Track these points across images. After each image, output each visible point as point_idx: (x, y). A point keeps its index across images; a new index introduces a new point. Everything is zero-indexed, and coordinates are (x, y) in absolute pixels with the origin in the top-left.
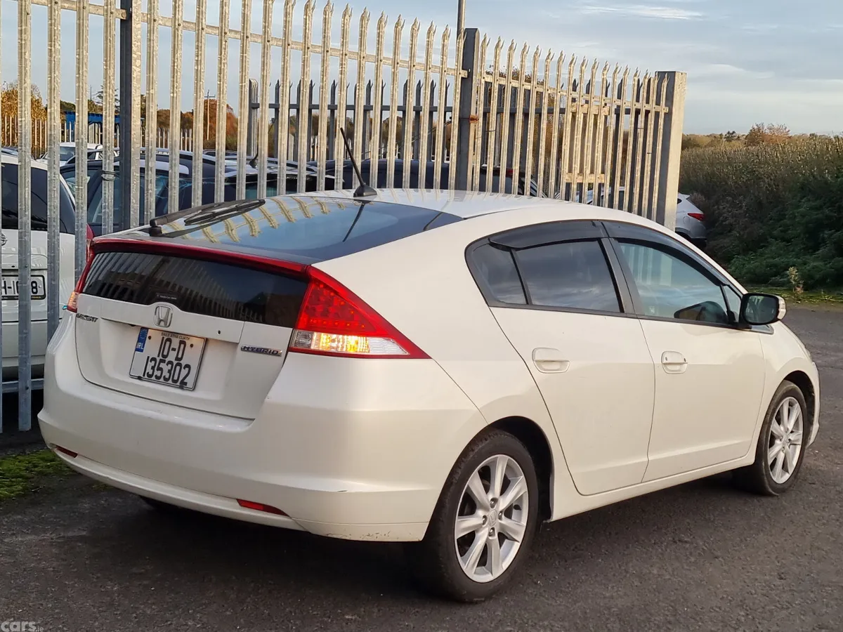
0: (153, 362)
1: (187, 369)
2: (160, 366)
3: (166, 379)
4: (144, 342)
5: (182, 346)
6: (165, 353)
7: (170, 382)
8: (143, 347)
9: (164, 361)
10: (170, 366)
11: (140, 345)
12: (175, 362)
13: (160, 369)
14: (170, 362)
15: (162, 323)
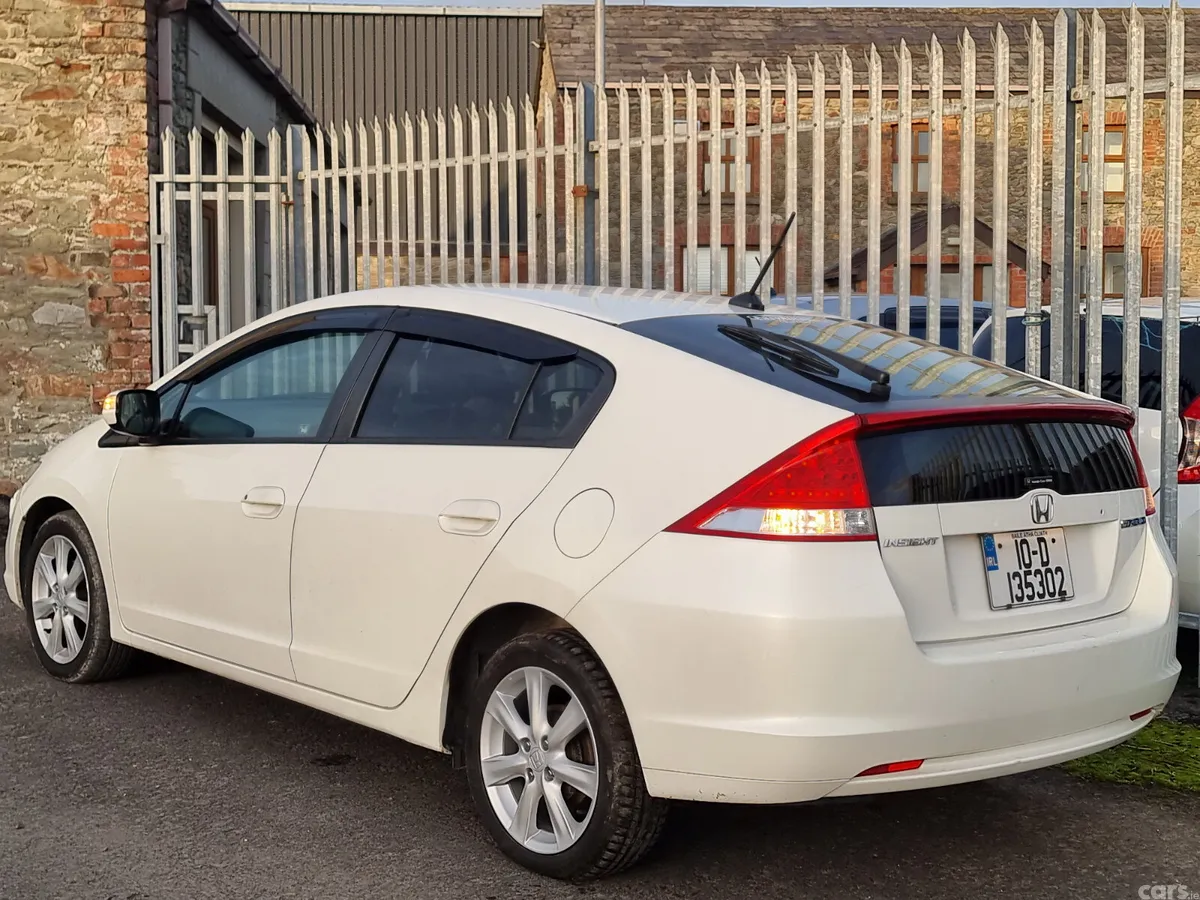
0: (1017, 579)
2: (1028, 581)
3: (1041, 596)
4: (993, 554)
5: (1043, 544)
6: (1027, 562)
7: (1047, 597)
8: (996, 562)
9: (1029, 573)
10: (1039, 576)
11: (990, 561)
12: (1043, 569)
13: (1029, 585)
14: (1038, 572)
15: (1043, 519)
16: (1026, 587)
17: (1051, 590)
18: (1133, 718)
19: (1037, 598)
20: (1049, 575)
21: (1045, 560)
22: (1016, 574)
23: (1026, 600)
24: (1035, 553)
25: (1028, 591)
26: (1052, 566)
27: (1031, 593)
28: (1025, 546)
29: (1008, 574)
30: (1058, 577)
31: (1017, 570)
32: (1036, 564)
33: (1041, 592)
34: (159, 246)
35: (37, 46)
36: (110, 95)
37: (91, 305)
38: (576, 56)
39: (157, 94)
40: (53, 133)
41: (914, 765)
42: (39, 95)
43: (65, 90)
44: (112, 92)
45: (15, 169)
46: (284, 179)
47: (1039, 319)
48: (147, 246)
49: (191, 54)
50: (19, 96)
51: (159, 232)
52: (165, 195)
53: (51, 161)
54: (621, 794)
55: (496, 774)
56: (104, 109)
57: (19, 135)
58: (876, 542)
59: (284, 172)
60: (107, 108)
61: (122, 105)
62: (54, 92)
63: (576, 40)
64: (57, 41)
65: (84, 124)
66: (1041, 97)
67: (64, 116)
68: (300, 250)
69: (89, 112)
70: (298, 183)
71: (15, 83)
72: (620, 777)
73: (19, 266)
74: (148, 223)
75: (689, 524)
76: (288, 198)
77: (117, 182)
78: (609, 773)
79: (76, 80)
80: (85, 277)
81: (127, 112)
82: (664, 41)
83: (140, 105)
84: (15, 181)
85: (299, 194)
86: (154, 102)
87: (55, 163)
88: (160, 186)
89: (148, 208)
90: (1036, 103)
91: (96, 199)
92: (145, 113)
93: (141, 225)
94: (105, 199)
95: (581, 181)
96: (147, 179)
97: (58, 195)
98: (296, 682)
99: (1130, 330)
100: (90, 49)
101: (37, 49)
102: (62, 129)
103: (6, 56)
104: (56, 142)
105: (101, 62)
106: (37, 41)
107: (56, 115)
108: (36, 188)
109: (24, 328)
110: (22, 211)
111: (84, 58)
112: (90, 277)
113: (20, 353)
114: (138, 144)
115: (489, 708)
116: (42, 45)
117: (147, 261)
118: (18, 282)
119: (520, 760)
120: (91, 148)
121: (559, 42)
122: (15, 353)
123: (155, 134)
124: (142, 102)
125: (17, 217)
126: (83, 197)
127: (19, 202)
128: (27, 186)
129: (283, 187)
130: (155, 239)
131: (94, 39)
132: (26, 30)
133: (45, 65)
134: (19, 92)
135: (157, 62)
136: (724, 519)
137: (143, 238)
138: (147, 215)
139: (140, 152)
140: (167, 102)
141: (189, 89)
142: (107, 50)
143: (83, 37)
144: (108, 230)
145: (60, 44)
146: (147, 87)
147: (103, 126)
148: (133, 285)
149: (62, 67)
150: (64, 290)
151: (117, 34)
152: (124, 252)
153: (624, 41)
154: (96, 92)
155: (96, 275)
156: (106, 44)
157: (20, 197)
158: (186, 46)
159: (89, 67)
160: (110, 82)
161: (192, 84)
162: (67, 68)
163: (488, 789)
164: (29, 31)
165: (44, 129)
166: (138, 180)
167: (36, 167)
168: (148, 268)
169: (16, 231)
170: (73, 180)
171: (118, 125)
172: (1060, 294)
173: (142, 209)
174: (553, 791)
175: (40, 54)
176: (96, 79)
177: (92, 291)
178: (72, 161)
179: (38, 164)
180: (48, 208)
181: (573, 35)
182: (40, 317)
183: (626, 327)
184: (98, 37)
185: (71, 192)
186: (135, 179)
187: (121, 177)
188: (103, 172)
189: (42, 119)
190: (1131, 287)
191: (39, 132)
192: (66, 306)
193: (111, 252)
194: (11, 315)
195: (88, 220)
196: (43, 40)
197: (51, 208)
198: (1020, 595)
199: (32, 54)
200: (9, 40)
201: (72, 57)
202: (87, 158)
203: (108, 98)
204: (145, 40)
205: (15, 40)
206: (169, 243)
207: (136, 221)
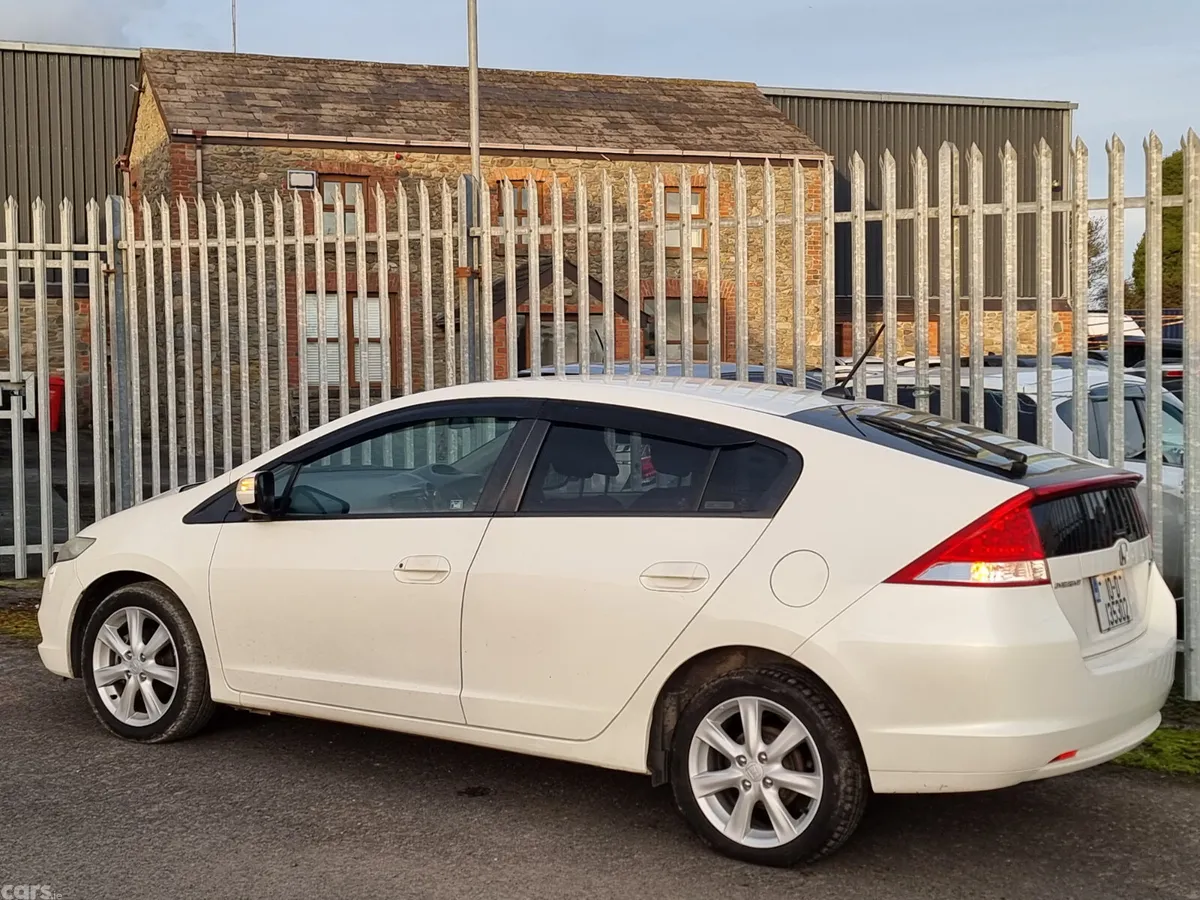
0: (1109, 608)
1: (1125, 602)
2: (1114, 609)
4: (1097, 591)
5: (1116, 581)
6: (1112, 594)
7: (1122, 620)
8: (1099, 596)
9: (1114, 603)
10: (1117, 605)
11: (1096, 596)
12: (1118, 600)
15: (1123, 562)
16: (1114, 614)
17: (1123, 615)
19: (1119, 622)
20: (1121, 604)
21: (1119, 593)
22: (1108, 605)
23: (1115, 623)
24: (1113, 588)
25: (1114, 617)
26: (1122, 597)
27: (1116, 619)
28: (1109, 584)
29: (1105, 605)
30: (1125, 605)
31: (1108, 601)
32: (1115, 596)
33: (1120, 617)
38: (186, 103)
47: (928, 393)
55: (706, 787)
58: (1050, 585)
63: (182, 86)
66: (926, 211)
68: (122, 317)
70: (120, 252)
75: (905, 576)
76: (108, 267)
82: (272, 91)
85: (122, 263)
90: (922, 216)
95: (463, 263)
98: (466, 724)
99: (1009, 402)
115: (698, 732)
119: (734, 773)
121: (165, 87)
136: (936, 572)
153: (231, 89)
163: (698, 800)
172: (948, 372)
181: (178, 81)
190: (1010, 367)
198: (1111, 620)
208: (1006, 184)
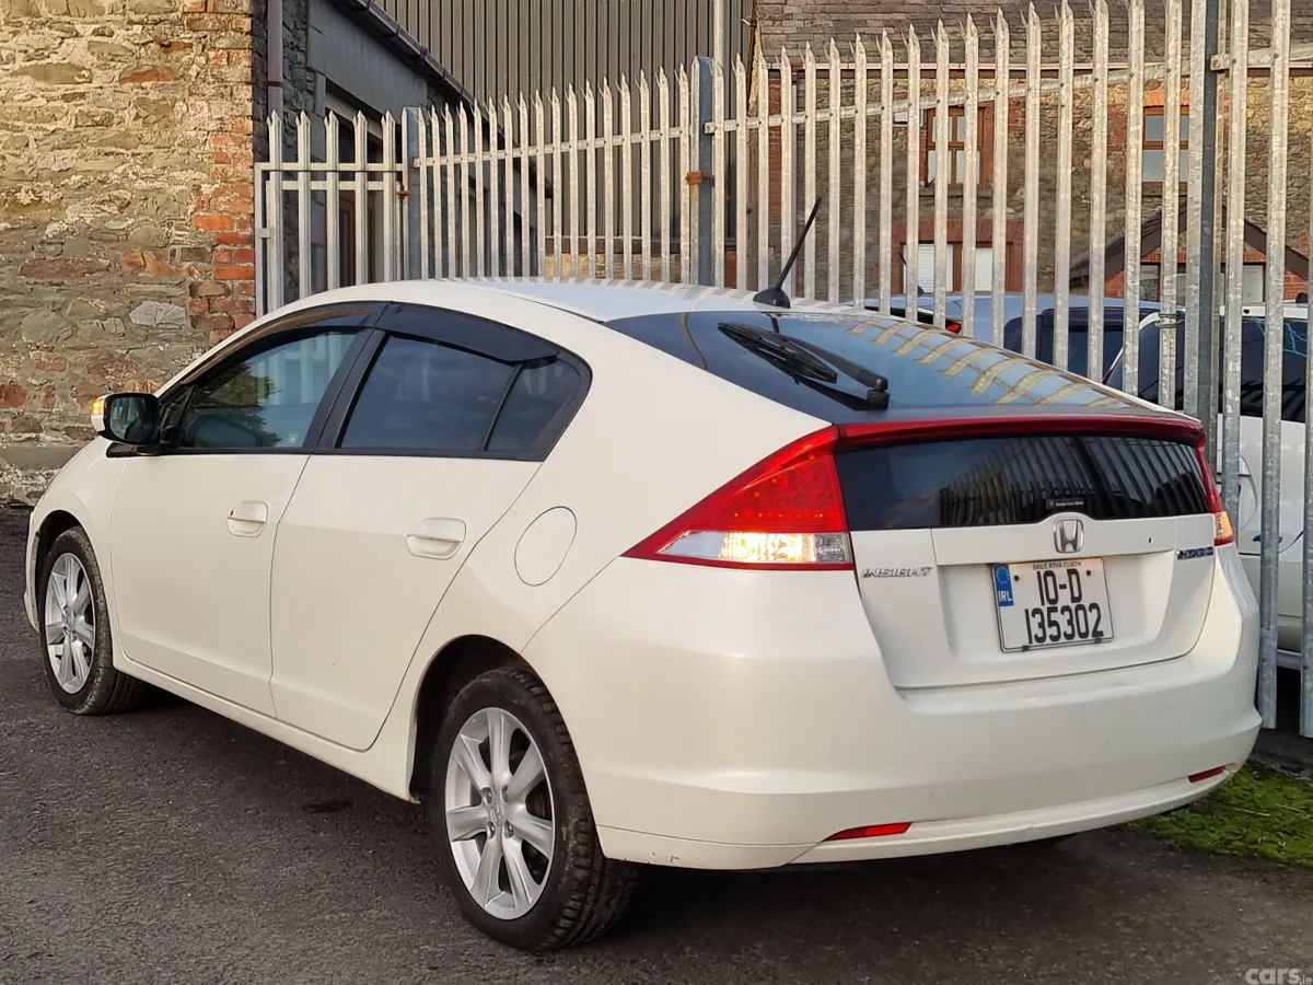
0: (1038, 616)
1: (1095, 611)
2: (1052, 619)
3: (1069, 637)
4: (1008, 587)
5: (1074, 577)
6: (1052, 596)
7: (1077, 638)
8: (1011, 596)
9: (1055, 610)
10: (1067, 613)
11: (1003, 595)
12: (1073, 606)
13: (1053, 623)
14: (1066, 609)
15: (1069, 547)
16: (1050, 626)
17: (1083, 630)
18: (1193, 778)
19: (1063, 639)
20: (1081, 613)
21: (1076, 595)
22: (1037, 611)
23: (1048, 641)
24: (1063, 587)
25: (1053, 631)
26: (1085, 602)
27: (1055, 634)
28: (1050, 579)
29: (1027, 611)
30: (1092, 616)
31: (1038, 605)
32: (1064, 598)
33: (1069, 632)
34: (265, 240)
35: (136, 23)
36: (213, 76)
37: (192, 304)
38: (788, 35)
39: (266, 74)
40: (153, 118)
41: (901, 828)
42: (137, 76)
43: (165, 71)
44: (214, 72)
45: (111, 157)
46: (399, 167)
47: (1174, 321)
48: (251, 240)
49: (311, 30)
50: (117, 78)
51: (264, 225)
52: (271, 184)
53: (150, 149)
54: (577, 855)
55: (460, 827)
56: (207, 92)
57: (116, 120)
58: (852, 572)
59: (399, 160)
60: (209, 90)
61: (226, 87)
62: (153, 74)
63: (790, 17)
64: (156, 17)
65: (185, 108)
66: (1179, 66)
67: (164, 99)
68: (415, 245)
69: (191, 95)
70: (413, 170)
71: (112, 64)
72: (576, 834)
73: (115, 261)
74: (253, 215)
75: (648, 549)
76: (402, 188)
77: (220, 170)
78: (564, 830)
79: (177, 60)
80: (185, 274)
81: (232, 94)
82: (886, 17)
83: (245, 87)
84: (112, 171)
85: (415, 184)
86: (261, 83)
87: (154, 151)
88: (266, 175)
89: (253, 198)
90: (1172, 73)
91: (197, 189)
92: (250, 95)
93: (245, 218)
94: (207, 189)
95: (696, 167)
96: (252, 167)
97: (157, 184)
98: (276, 719)
99: (1271, 333)
100: (192, 28)
101: (135, 27)
102: (161, 113)
103: (103, 35)
104: (155, 127)
105: (203, 41)
106: (135, 18)
107: (155, 98)
108: (135, 177)
109: (121, 330)
110: (118, 203)
111: (186, 36)
112: (191, 273)
113: (116, 356)
114: (242, 129)
115: (454, 753)
116: (140, 23)
117: (250, 256)
118: (115, 280)
119: (482, 813)
120: (193, 133)
121: (771, 19)
122: (111, 356)
123: (260, 118)
124: (247, 83)
125: (114, 209)
126: (183, 187)
127: (116, 193)
128: (124, 175)
129: (399, 175)
130: (260, 233)
131: (197, 16)
132: (124, 7)
133: (144, 44)
134: (117, 73)
135: (266, 41)
136: (686, 544)
137: (248, 232)
138: (251, 206)
139: (245, 137)
140: (277, 84)
141: (309, 69)
142: (210, 27)
143: (184, 13)
144: (210, 223)
145: (161, 21)
146: (253, 67)
147: (206, 110)
148: (237, 283)
149: (162, 46)
150: (163, 288)
151: (220, 10)
152: (227, 247)
153: (842, 17)
154: (198, 74)
155: (197, 272)
156: (209, 21)
157: (118, 187)
158: (305, 23)
159: (191, 45)
160: (213, 62)
161: (313, 64)
162: (166, 47)
163: (453, 844)
164: (128, 7)
165: (143, 113)
166: (242, 168)
167: (134, 155)
168: (252, 265)
169: (113, 225)
170: (173, 168)
171: (221, 108)
172: (1195, 292)
173: (246, 199)
174: (513, 849)
175: (139, 32)
176: (198, 58)
177: (193, 289)
178: (173, 148)
179: (138, 151)
180: (146, 199)
181: (786, 12)
182: (137, 317)
183: (614, 325)
184: (200, 13)
185: (172, 182)
186: (239, 167)
187: (224, 166)
188: (206, 160)
189: (141, 103)
191: (137, 117)
192: (165, 306)
193: (213, 247)
194: (107, 315)
195: (189, 213)
196: (143, 16)
197: (150, 199)
198: (1040, 635)
199: (130, 32)
200: (105, 17)
201: (172, 35)
202: (189, 144)
203: (211, 80)
204: (250, 16)
205: (112, 17)
206: (275, 237)
207: (239, 213)
208: (1276, 19)
